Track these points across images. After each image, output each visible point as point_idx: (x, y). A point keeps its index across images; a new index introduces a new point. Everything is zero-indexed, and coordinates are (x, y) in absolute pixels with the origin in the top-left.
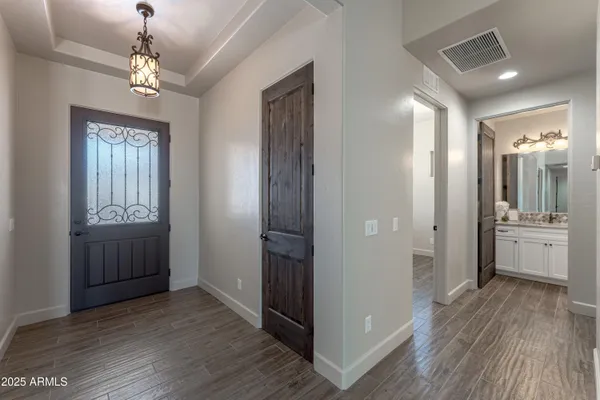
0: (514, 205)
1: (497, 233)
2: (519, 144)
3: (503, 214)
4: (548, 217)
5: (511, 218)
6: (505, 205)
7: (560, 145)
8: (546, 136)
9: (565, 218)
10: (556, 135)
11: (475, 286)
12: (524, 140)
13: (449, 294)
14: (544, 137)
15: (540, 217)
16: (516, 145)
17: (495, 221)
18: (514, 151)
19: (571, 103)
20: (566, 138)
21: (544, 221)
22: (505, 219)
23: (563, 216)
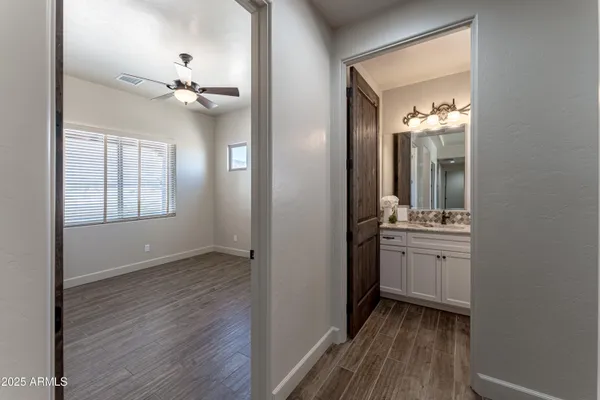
0: (405, 200)
1: (383, 241)
2: (408, 120)
3: (391, 213)
4: (440, 216)
5: (400, 218)
6: (394, 199)
7: (454, 120)
8: (438, 109)
9: (459, 217)
10: (449, 107)
11: (342, 337)
12: (415, 114)
13: (275, 392)
14: (436, 110)
15: (431, 216)
16: (406, 121)
17: (379, 224)
18: (404, 128)
19: (476, 20)
20: (461, 111)
21: (436, 221)
22: (393, 220)
23: (457, 214)
